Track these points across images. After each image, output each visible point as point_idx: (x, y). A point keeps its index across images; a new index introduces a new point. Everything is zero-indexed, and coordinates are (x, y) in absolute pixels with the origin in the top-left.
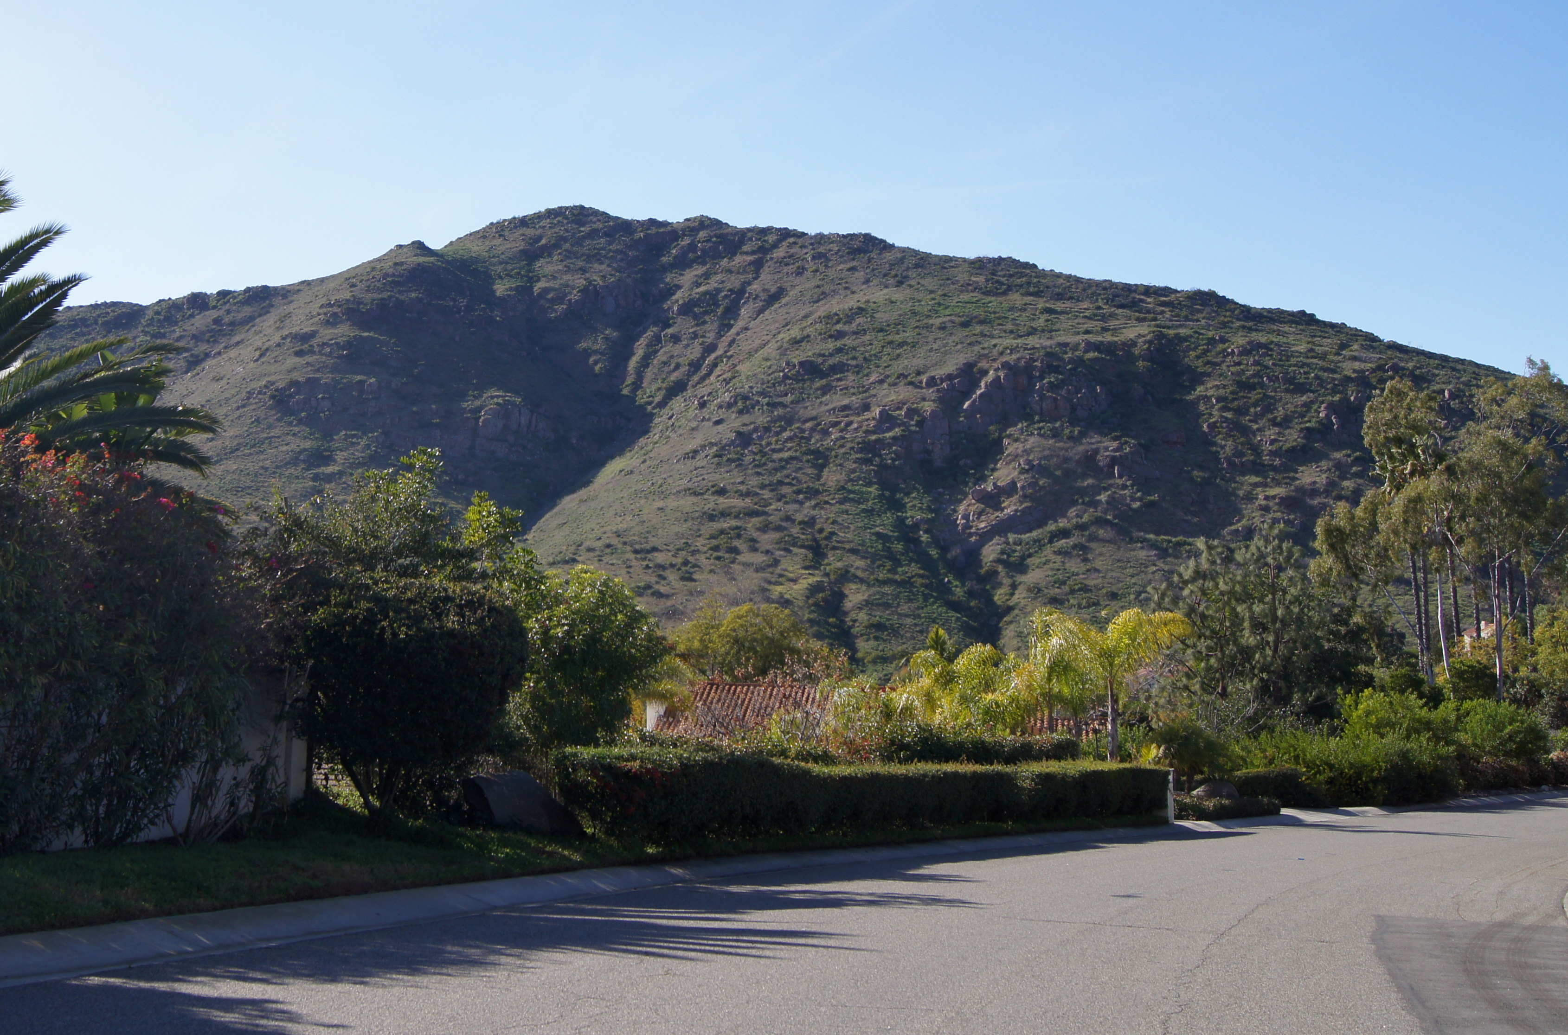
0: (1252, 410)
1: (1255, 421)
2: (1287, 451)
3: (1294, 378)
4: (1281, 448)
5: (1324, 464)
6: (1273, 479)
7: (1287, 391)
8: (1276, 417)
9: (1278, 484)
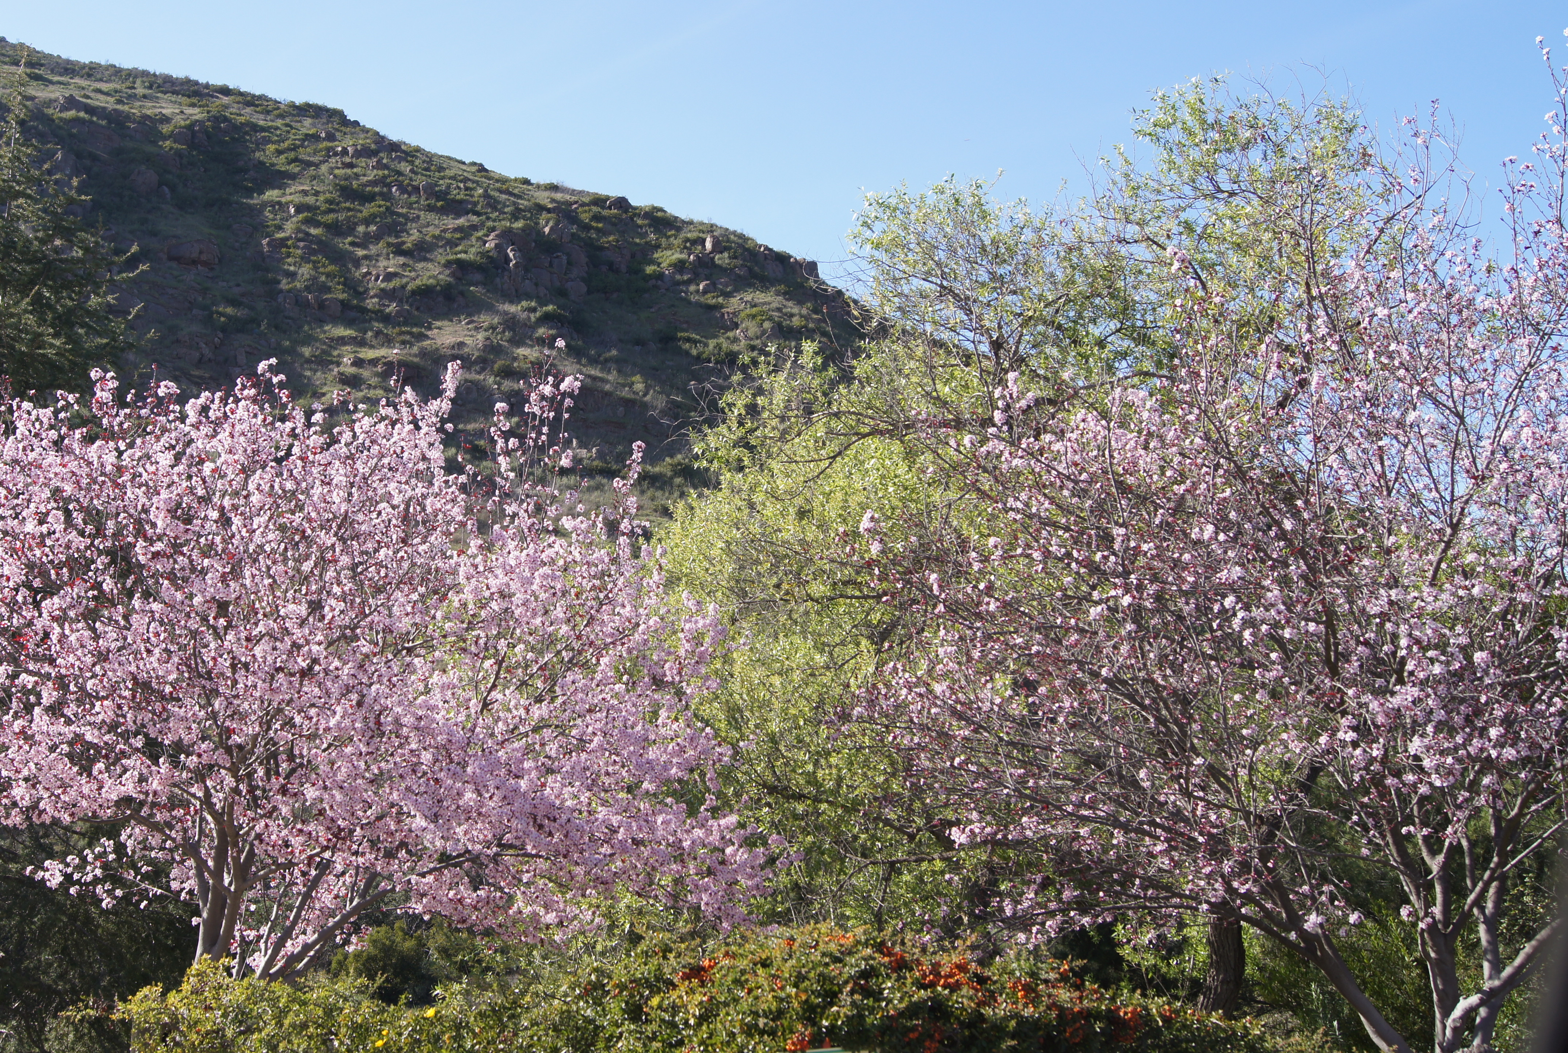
0: (361, 229)
1: (363, 245)
2: (413, 293)
3: (447, 192)
4: (403, 287)
5: (485, 319)
6: (378, 333)
7: (430, 209)
8: (404, 243)
9: (389, 342)
